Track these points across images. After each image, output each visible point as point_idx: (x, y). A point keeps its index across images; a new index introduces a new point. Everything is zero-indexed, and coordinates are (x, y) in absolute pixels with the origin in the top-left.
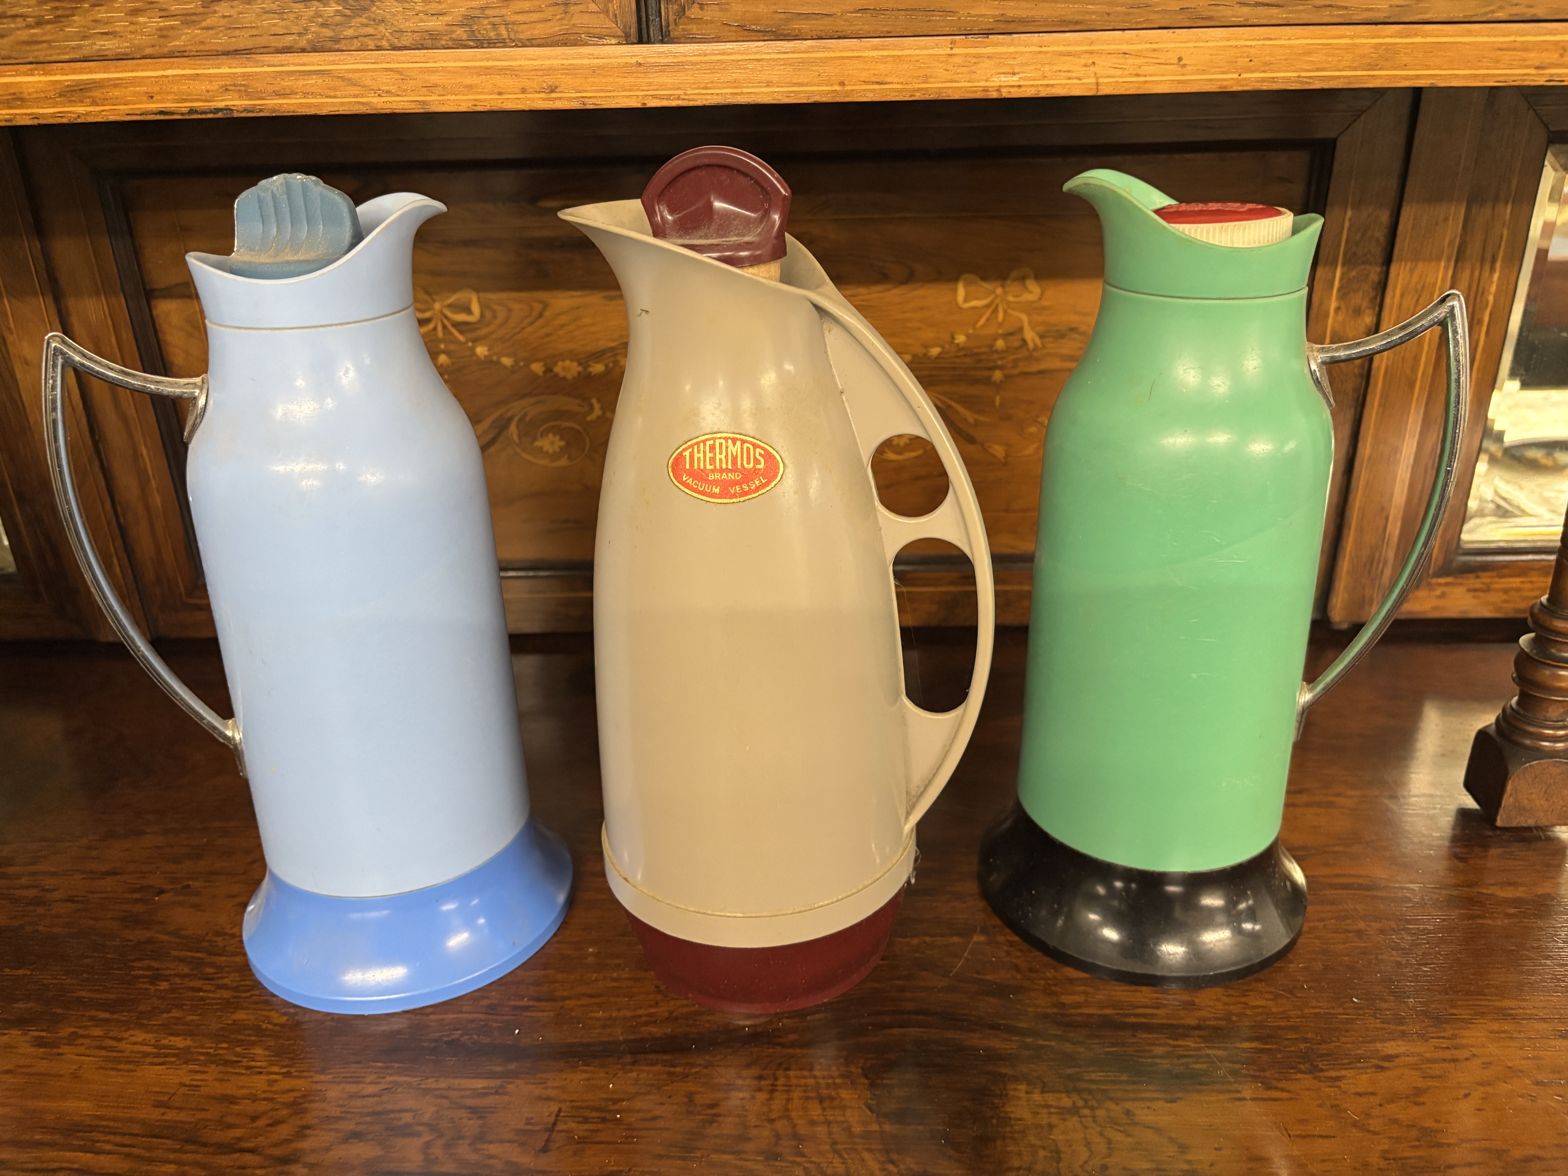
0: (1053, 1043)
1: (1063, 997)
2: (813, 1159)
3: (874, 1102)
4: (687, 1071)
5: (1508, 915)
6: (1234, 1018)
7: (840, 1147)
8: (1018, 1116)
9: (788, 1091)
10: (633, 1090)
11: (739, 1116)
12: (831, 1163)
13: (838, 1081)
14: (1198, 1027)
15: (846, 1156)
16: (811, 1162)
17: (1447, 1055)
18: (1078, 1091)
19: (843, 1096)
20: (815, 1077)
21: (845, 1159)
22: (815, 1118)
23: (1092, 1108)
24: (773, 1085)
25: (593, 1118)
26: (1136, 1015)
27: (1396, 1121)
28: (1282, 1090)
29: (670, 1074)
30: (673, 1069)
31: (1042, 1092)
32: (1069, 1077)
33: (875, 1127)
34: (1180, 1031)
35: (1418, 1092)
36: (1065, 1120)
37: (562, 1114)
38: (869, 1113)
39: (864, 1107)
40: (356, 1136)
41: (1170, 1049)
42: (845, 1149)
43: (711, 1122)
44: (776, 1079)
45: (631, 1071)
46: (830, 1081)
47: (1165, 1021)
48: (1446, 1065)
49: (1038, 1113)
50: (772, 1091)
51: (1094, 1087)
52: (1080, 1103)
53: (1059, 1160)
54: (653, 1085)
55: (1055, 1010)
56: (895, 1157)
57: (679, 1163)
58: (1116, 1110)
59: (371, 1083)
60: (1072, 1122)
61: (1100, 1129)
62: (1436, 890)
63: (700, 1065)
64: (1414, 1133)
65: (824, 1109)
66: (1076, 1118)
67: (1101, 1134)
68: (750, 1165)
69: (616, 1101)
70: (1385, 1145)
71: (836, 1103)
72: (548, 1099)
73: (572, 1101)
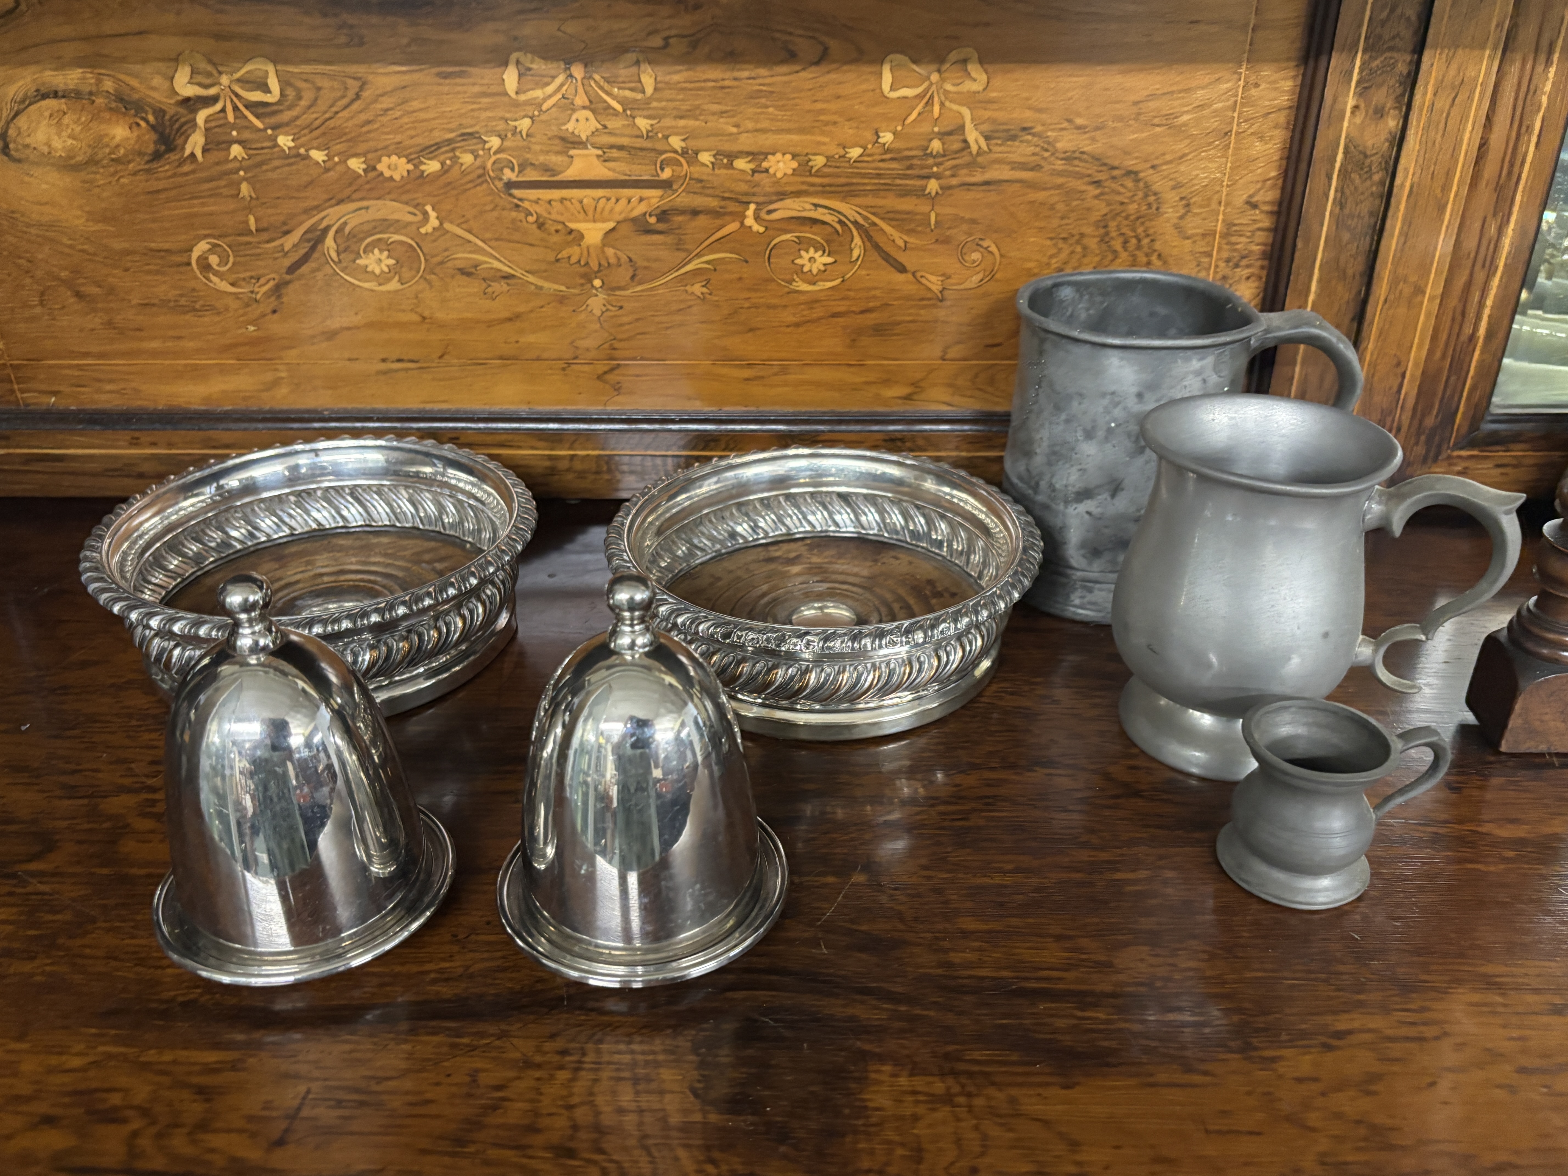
0: (932, 1013)
1: (952, 954)
2: (615, 1157)
3: (700, 1085)
4: (475, 1043)
5: (1505, 860)
6: (1159, 984)
7: (650, 1142)
8: (877, 1105)
9: (597, 1070)
10: (403, 1065)
11: (532, 1101)
12: (637, 1162)
13: (661, 1057)
14: (1113, 995)
15: (656, 1154)
16: (612, 1161)
17: (1412, 1032)
18: (954, 1073)
19: (664, 1077)
20: (632, 1052)
21: (654, 1157)
22: (624, 1104)
23: (969, 1095)
24: (580, 1062)
25: (349, 1101)
26: (1038, 979)
27: (1339, 1116)
28: (1206, 1073)
29: (454, 1046)
30: (458, 1040)
31: (912, 1075)
32: (947, 1056)
33: (697, 1117)
34: (1089, 999)
35: (1374, 1078)
36: (934, 1110)
37: (311, 1096)
38: (692, 1099)
39: (687, 1091)
40: (49, 1121)
41: (1076, 1022)
42: (656, 1145)
43: (495, 1108)
44: (584, 1054)
45: (406, 1041)
46: (651, 1057)
47: (1072, 987)
48: (1408, 1045)
49: (901, 1101)
50: (577, 1070)
51: (976, 1068)
52: (956, 1089)
53: (919, 1161)
54: (429, 1060)
55: (940, 971)
56: (716, 1155)
57: (447, 1160)
58: (999, 1096)
59: (77, 1054)
60: (944, 1112)
61: (974, 1122)
62: (1421, 828)
63: (492, 1035)
64: (1362, 1131)
65: (637, 1093)
66: (948, 1109)
67: (976, 1128)
68: (535, 1164)
69: (380, 1080)
70: (1323, 1144)
71: (653, 1086)
72: (297, 1076)
73: (325, 1080)
